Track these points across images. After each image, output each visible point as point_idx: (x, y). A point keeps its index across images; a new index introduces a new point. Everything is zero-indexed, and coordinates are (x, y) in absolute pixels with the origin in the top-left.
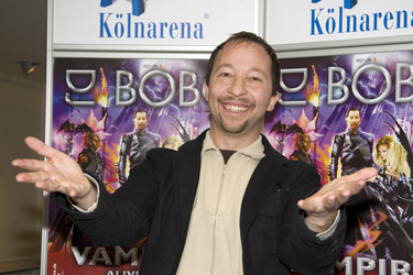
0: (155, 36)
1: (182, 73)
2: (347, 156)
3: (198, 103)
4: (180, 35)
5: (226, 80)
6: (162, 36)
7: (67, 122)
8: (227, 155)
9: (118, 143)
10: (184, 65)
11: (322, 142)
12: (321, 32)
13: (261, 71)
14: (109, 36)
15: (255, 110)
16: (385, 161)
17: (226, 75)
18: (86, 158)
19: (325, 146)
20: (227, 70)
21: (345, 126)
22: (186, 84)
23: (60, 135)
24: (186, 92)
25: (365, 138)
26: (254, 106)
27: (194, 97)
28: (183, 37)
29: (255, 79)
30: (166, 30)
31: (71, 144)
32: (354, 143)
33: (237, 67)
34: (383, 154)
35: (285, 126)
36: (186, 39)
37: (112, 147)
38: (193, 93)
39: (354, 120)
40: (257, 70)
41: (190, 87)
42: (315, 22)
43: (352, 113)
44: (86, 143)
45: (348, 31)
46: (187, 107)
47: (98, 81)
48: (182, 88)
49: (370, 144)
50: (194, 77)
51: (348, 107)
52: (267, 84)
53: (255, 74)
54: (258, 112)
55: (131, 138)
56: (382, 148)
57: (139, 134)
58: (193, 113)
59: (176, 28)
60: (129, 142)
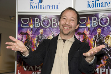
0: (45, 9)
1: (53, 19)
2: (97, 41)
3: (57, 27)
4: (52, 8)
5: (65, 20)
6: (47, 9)
7: (22, 32)
8: (64, 41)
9: (35, 38)
10: (53, 16)
11: (90, 37)
12: (90, 7)
13: (74, 18)
14: (33, 9)
15: (72, 29)
16: (108, 42)
17: (65, 19)
18: (27, 42)
19: (91, 38)
20: (65, 17)
21: (97, 33)
22: (54, 22)
23: (20, 36)
24: (54, 24)
25: (102, 36)
26: (72, 27)
27: (56, 25)
28: (53, 9)
29: (72, 20)
30: (48, 7)
31: (23, 38)
32: (99, 37)
33: (67, 17)
34: (107, 40)
35: (80, 33)
36: (54, 10)
37: (34, 39)
38: (56, 24)
39: (99, 31)
40: (73, 18)
41: (55, 23)
42: (89, 5)
43: (99, 29)
44: (27, 38)
45: (98, 7)
46: (54, 28)
47: (30, 21)
48: (53, 23)
49: (104, 38)
50: (56, 20)
51: (98, 28)
52: (76, 22)
53: (72, 19)
54: (73, 29)
55: (39, 36)
56: (107, 39)
57: (41, 35)
58: (56, 29)
59: (51, 6)
60: (38, 37)
